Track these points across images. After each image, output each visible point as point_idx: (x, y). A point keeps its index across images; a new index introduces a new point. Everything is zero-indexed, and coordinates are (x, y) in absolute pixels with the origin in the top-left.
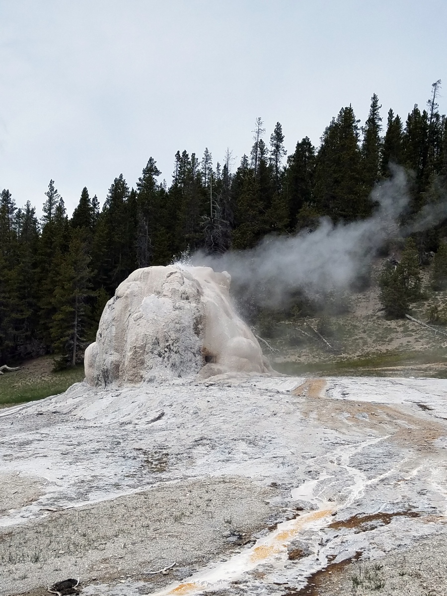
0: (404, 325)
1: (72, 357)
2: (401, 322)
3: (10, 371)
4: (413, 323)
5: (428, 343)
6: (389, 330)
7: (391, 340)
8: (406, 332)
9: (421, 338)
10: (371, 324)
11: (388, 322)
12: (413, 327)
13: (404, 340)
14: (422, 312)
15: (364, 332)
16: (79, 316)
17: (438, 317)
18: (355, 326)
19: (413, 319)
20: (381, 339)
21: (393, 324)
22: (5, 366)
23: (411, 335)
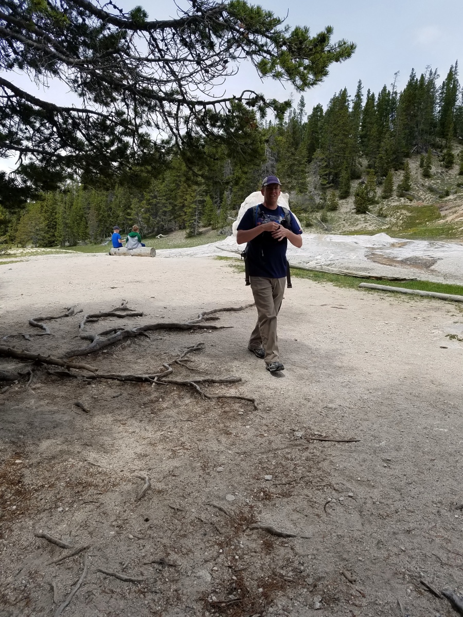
0: (365, 217)
1: (194, 231)
2: (363, 215)
3: (163, 237)
4: (369, 216)
5: (376, 226)
6: (357, 220)
7: (357, 225)
8: (366, 221)
9: (372, 224)
10: (348, 216)
11: (357, 216)
12: (369, 218)
13: (364, 225)
14: (375, 210)
15: (344, 220)
16: (198, 210)
17: (382, 214)
18: (340, 218)
19: (370, 214)
20: (352, 224)
21: (359, 216)
22: (161, 235)
23: (367, 222)
